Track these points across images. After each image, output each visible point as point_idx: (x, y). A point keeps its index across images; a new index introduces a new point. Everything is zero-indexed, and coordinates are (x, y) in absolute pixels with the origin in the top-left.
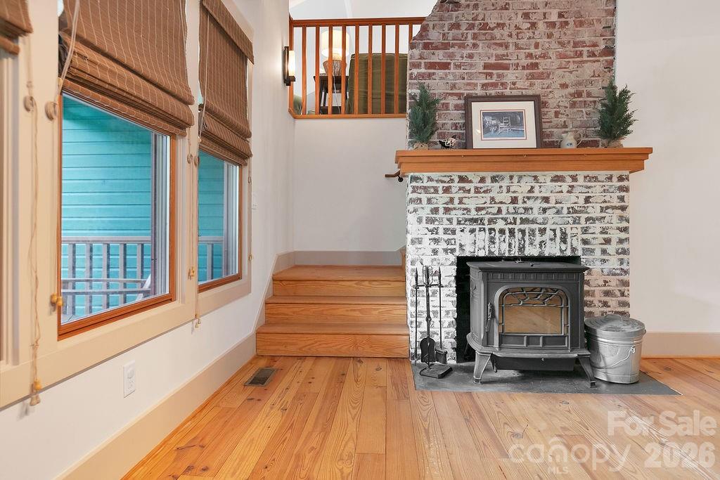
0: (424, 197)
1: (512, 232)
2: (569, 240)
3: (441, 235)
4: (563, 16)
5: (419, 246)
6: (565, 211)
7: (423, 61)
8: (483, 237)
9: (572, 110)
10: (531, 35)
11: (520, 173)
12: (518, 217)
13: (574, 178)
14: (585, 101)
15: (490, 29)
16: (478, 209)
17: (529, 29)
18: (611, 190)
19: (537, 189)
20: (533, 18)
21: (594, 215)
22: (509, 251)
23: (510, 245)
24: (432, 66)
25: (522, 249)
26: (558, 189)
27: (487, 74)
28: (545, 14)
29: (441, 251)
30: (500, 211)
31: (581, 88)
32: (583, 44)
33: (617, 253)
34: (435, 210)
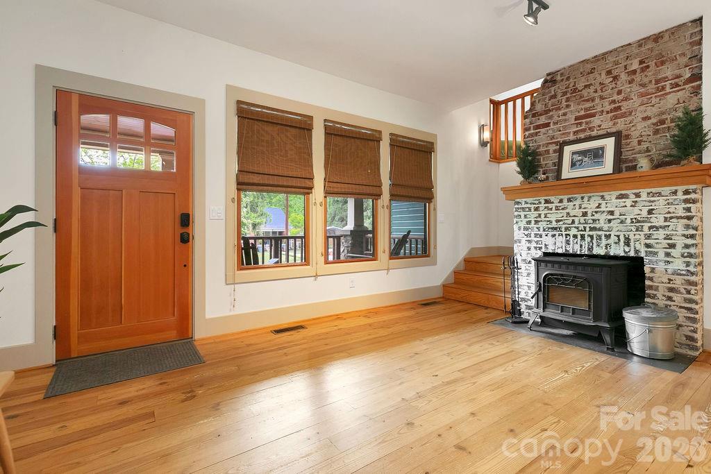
0: (522, 214)
1: (583, 237)
2: (632, 244)
3: (533, 238)
4: (644, 62)
5: (519, 244)
6: (629, 221)
7: (532, 126)
8: (561, 241)
9: (655, 137)
10: (614, 86)
11: (589, 195)
12: (588, 226)
13: (638, 195)
14: (669, 127)
15: (579, 91)
16: (558, 221)
17: (612, 82)
18: (676, 203)
19: (603, 206)
20: (615, 73)
21: (657, 224)
22: (581, 250)
23: (581, 246)
24: (538, 127)
25: (590, 249)
26: (624, 204)
27: (577, 124)
28: (625, 66)
29: (532, 248)
30: (573, 222)
31: (664, 117)
32: (665, 79)
33: (683, 256)
34: (529, 222)
